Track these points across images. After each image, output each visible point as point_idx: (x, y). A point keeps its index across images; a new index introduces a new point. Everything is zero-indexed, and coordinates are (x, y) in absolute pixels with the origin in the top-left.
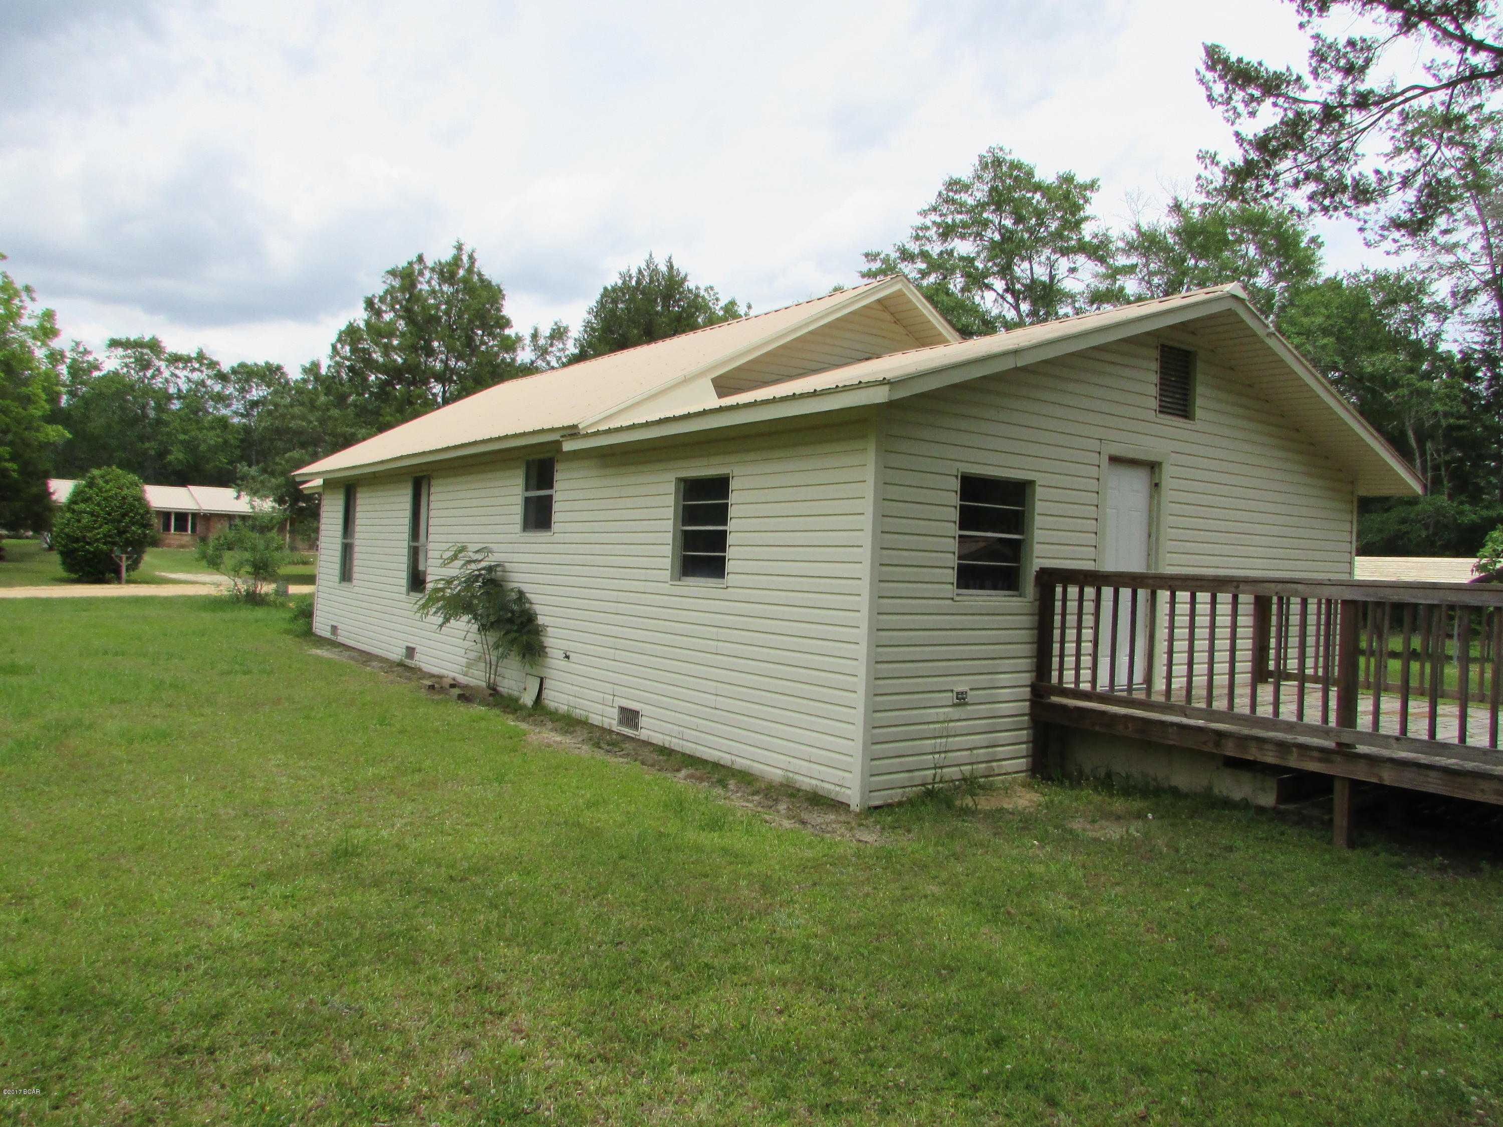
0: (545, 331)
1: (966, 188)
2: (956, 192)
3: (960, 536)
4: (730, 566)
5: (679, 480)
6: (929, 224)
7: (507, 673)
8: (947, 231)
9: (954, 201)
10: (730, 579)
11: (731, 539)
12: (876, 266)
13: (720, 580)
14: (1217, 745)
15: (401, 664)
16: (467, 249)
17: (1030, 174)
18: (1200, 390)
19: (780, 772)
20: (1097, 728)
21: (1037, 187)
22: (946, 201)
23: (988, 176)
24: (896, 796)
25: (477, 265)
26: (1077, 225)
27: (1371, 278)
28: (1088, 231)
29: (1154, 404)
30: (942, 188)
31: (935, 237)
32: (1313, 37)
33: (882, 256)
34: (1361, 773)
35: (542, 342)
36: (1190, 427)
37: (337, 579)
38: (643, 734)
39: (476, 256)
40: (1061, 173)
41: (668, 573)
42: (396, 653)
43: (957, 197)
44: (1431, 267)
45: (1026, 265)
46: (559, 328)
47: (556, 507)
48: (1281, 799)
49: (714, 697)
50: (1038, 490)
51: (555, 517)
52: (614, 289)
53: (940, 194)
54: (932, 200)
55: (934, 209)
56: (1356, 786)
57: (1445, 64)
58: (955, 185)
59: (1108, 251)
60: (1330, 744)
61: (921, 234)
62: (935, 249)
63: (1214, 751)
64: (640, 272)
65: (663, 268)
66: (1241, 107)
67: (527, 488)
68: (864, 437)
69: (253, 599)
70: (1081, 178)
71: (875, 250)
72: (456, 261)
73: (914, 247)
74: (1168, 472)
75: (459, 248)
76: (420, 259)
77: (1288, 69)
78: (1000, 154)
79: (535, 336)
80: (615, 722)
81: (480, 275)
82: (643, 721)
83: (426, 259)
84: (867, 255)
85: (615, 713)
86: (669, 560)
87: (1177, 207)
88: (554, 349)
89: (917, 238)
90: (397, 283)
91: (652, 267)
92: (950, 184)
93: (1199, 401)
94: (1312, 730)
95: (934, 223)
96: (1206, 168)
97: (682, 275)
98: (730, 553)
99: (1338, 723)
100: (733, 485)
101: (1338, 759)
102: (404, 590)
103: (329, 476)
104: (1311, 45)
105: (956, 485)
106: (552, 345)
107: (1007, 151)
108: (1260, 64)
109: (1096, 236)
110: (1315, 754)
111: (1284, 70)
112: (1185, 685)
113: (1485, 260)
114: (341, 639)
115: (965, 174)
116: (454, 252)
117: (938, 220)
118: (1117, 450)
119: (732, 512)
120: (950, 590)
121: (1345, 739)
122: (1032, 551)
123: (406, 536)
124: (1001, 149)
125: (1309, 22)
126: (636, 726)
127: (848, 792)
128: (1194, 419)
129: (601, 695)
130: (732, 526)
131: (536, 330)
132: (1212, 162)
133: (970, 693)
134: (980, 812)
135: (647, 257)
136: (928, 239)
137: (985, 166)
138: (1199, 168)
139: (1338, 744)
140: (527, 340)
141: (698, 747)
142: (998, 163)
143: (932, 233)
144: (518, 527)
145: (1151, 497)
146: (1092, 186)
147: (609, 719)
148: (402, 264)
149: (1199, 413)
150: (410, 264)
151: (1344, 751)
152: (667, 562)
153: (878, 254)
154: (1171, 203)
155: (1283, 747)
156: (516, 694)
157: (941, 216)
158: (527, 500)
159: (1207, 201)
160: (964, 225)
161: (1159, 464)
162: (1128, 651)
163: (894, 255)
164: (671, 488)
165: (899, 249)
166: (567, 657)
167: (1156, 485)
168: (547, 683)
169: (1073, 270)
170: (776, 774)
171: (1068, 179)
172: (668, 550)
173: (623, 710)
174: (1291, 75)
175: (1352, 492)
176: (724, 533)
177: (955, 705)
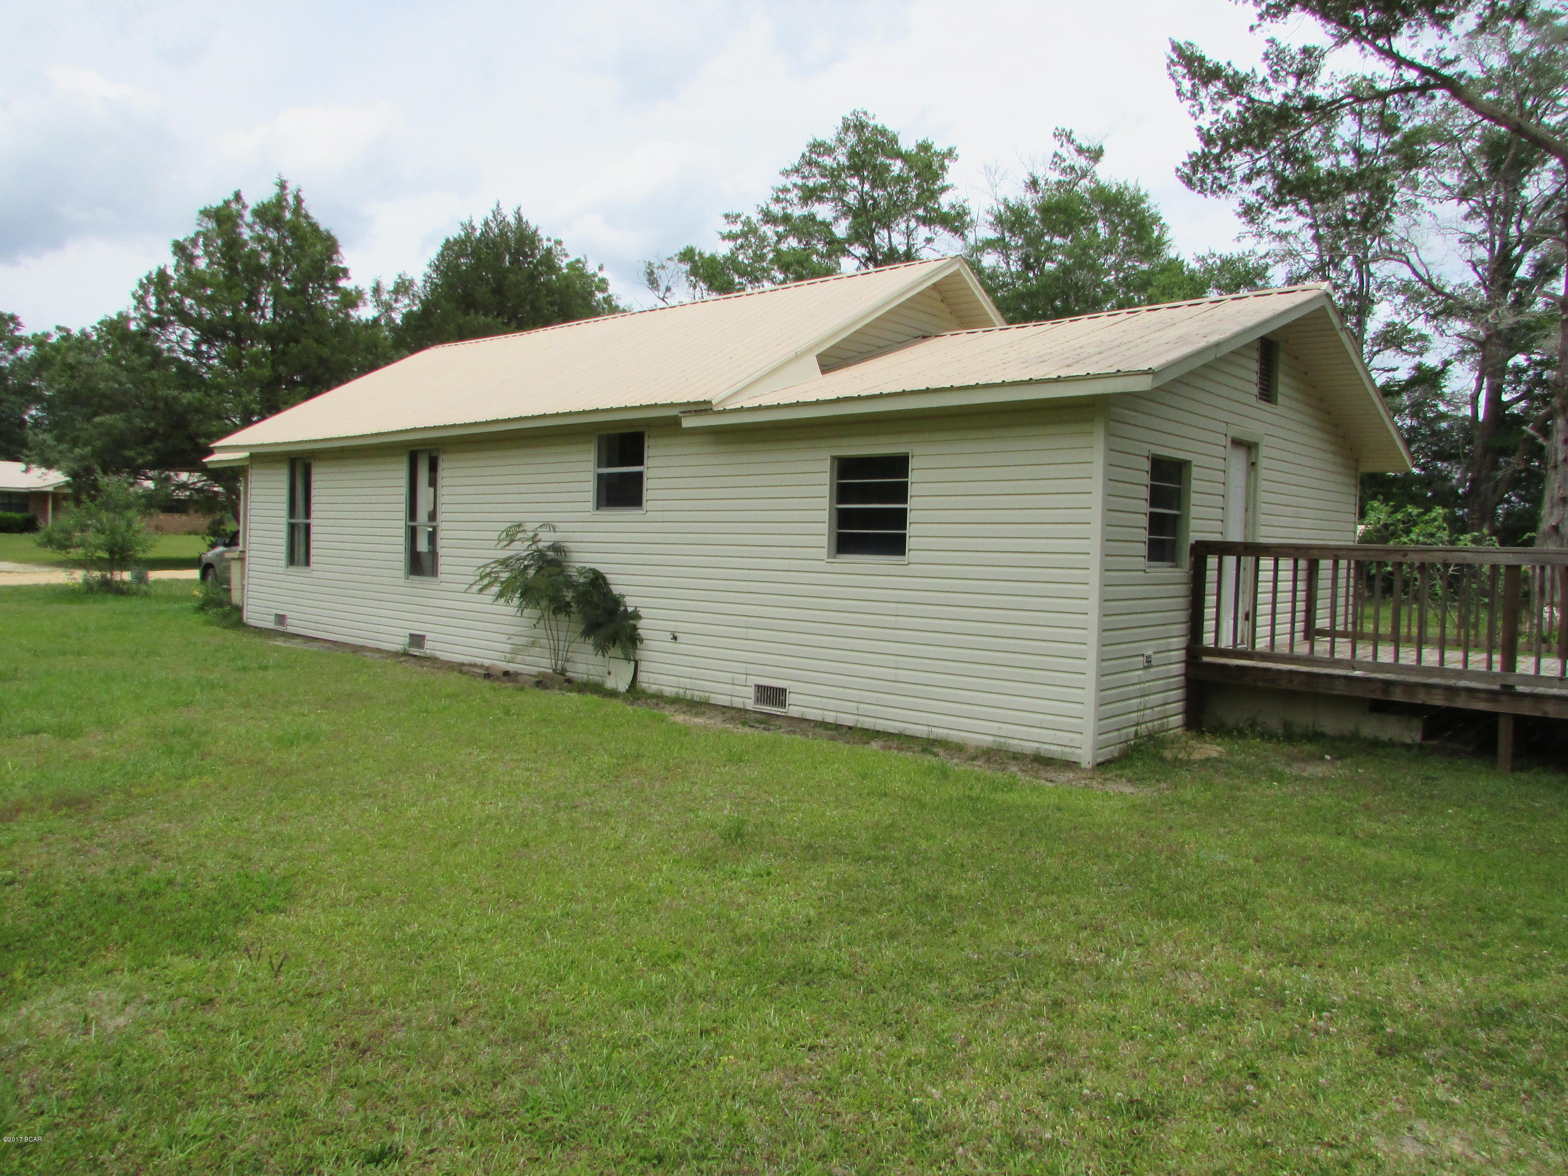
0: (389, 285)
1: (829, 151)
2: (819, 155)
3: (1151, 513)
4: (910, 543)
5: (834, 458)
6: (790, 186)
7: (577, 657)
8: (810, 195)
9: (817, 164)
10: (910, 555)
11: (910, 517)
12: (737, 228)
13: (900, 558)
14: (1386, 692)
15: (405, 654)
16: (291, 188)
17: (894, 140)
18: (1281, 378)
19: (991, 738)
20: (1259, 684)
21: (899, 155)
22: (809, 163)
23: (851, 139)
24: (1111, 752)
25: (304, 205)
26: (934, 195)
27: (1218, 262)
28: (945, 202)
29: (1255, 390)
30: (806, 150)
31: (796, 201)
32: (1268, 41)
33: (743, 218)
34: (1526, 709)
35: (385, 297)
36: (1274, 411)
37: (283, 563)
38: (793, 711)
39: (303, 195)
40: (920, 141)
41: (825, 551)
42: (397, 642)
43: (820, 160)
44: (1267, 254)
45: (884, 233)
46: (403, 282)
47: (647, 484)
48: (1427, 736)
49: (894, 671)
50: (1194, 470)
51: (646, 495)
52: (456, 242)
53: (803, 156)
54: (796, 160)
55: (797, 171)
56: (1519, 720)
57: (1381, 77)
58: (818, 147)
59: (963, 223)
60: (1496, 687)
61: (781, 196)
62: (797, 212)
63: (1383, 698)
64: (486, 224)
65: (511, 220)
66: (1206, 102)
67: (599, 465)
68: (1091, 420)
69: (109, 588)
70: (939, 146)
71: (736, 211)
72: (280, 202)
73: (776, 209)
74: (1263, 451)
75: (283, 186)
76: (238, 197)
77: (1253, 71)
78: (864, 118)
79: (377, 290)
80: (752, 701)
81: (307, 217)
82: (791, 698)
83: (244, 195)
84: (727, 216)
85: (751, 692)
86: (825, 538)
87: (1033, 184)
88: (398, 305)
89: (777, 200)
90: (211, 225)
91: (499, 218)
92: (814, 146)
93: (1281, 389)
94: (1476, 675)
95: (795, 185)
96: (1062, 145)
97: (533, 228)
98: (910, 530)
99: (1503, 669)
100: (912, 464)
101: (1504, 698)
102: (402, 573)
103: (254, 450)
104: (1265, 47)
105: (1147, 465)
106: (396, 301)
107: (871, 116)
108: (1229, 64)
109: (953, 207)
110: (1483, 696)
111: (1249, 72)
112: (1268, 644)
113: (1315, 248)
114: (290, 629)
115: (828, 136)
116: (276, 190)
117: (800, 182)
118: (1235, 432)
119: (911, 490)
120: (1142, 562)
121: (1510, 681)
122: (1188, 525)
123: (402, 515)
124: (865, 113)
125: (1259, 25)
126: (783, 704)
127: (1078, 751)
128: (1276, 404)
129: (731, 675)
130: (912, 504)
131: (378, 284)
132: (1068, 140)
133: (1154, 656)
134: (1195, 762)
135: (494, 207)
136: (787, 201)
137: (846, 128)
138: (1055, 145)
139: (1502, 686)
140: (369, 296)
141: (878, 721)
142: (860, 127)
143: (794, 195)
144: (591, 505)
145: (1248, 475)
146: (950, 153)
147: (746, 699)
148: (218, 203)
149: (1280, 399)
150: (227, 203)
151: (1508, 690)
152: (824, 540)
153: (739, 216)
154: (1028, 179)
155: (1451, 691)
156: (597, 679)
157: (803, 178)
158: (600, 477)
159: (1062, 178)
160: (823, 188)
161: (1256, 445)
162: (1232, 616)
163: (756, 217)
164: (827, 466)
165: (762, 210)
166: (675, 638)
167: (1253, 464)
168: (643, 666)
169: (929, 240)
170: (986, 740)
171: (925, 147)
172: (824, 528)
173: (760, 688)
174: (1255, 76)
175: (1357, 469)
176: (904, 511)
177: (1145, 668)
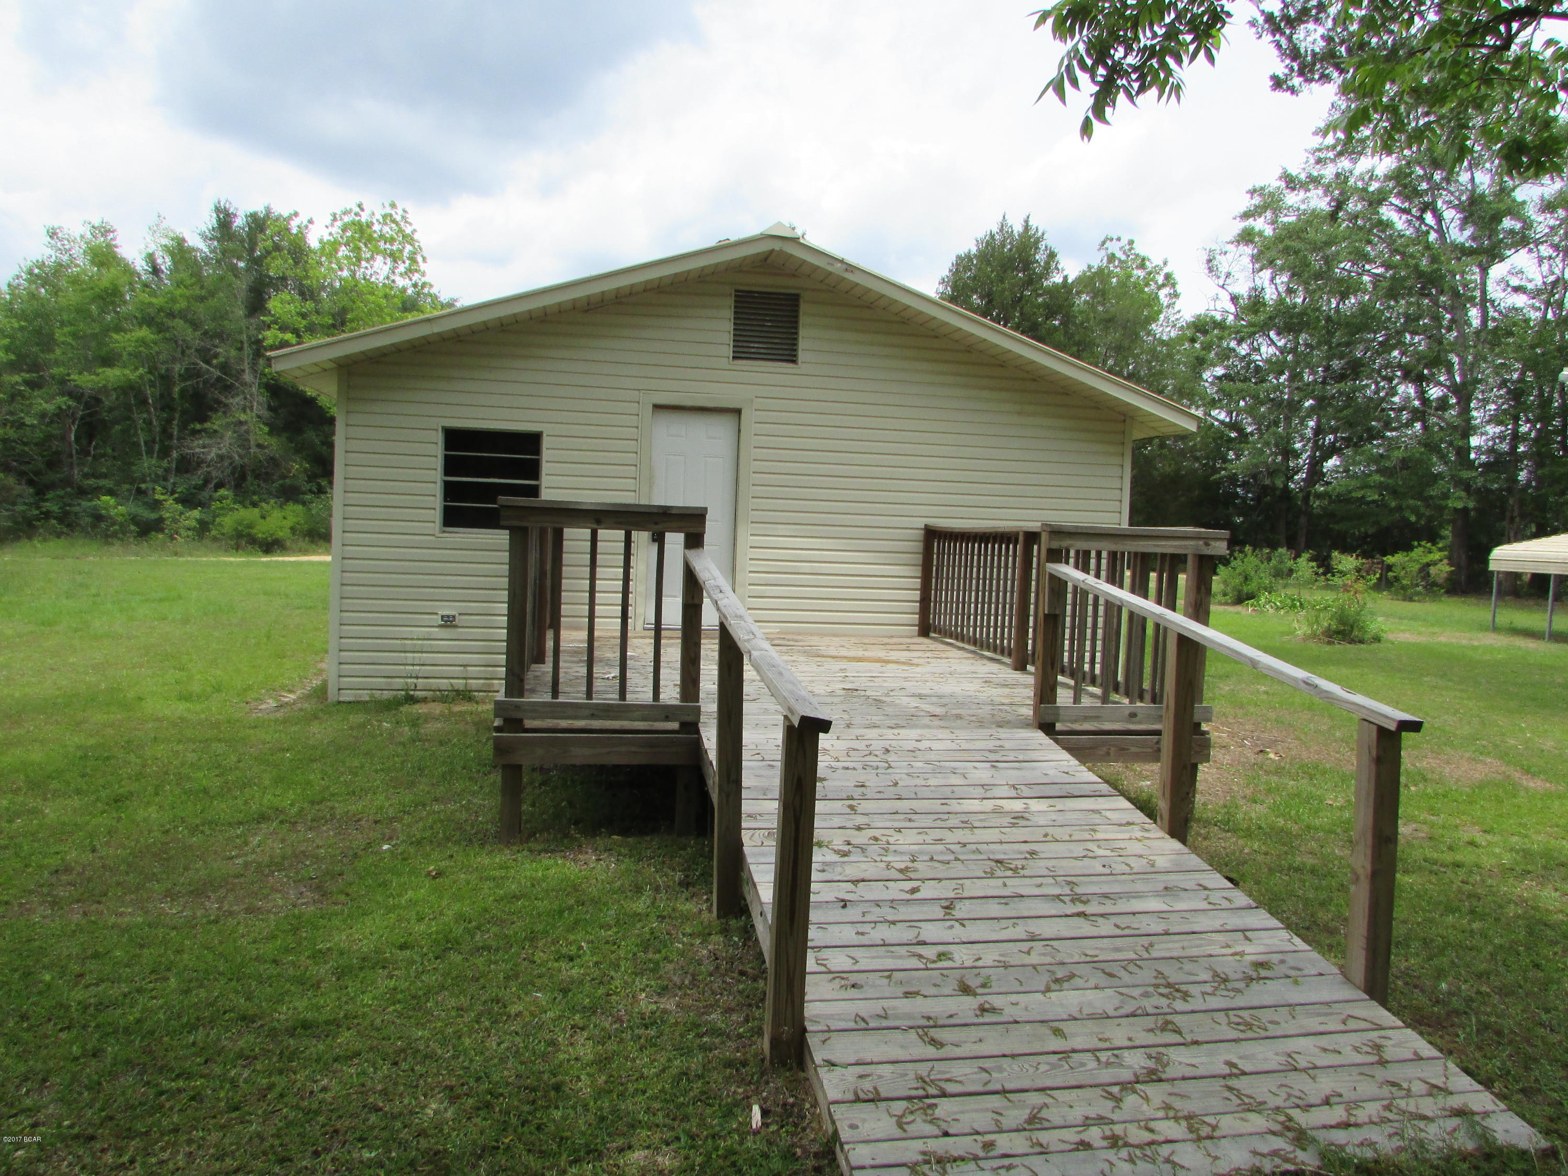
3: (445, 482)
18: (808, 333)
24: (365, 696)
29: (726, 350)
36: (794, 371)
50: (547, 440)
74: (755, 417)
105: (440, 438)
118: (668, 398)
120: (434, 527)
128: (797, 363)
133: (459, 617)
149: (805, 356)
161: (738, 409)
167: (740, 431)
177: (440, 626)
